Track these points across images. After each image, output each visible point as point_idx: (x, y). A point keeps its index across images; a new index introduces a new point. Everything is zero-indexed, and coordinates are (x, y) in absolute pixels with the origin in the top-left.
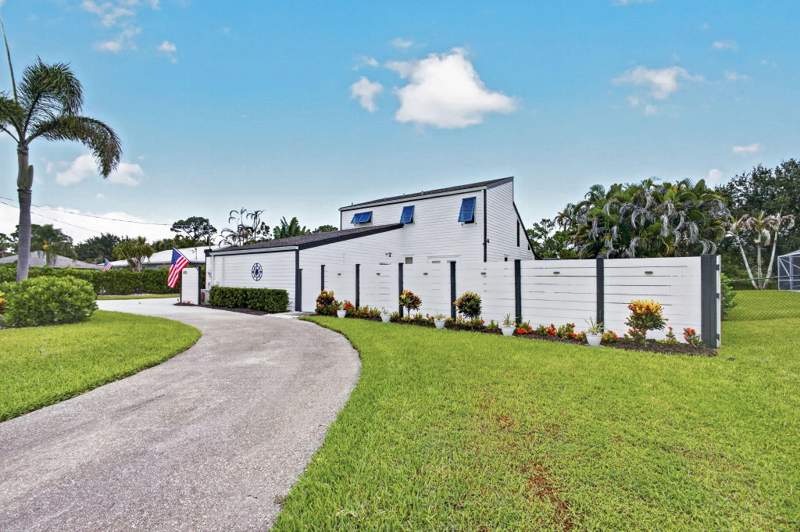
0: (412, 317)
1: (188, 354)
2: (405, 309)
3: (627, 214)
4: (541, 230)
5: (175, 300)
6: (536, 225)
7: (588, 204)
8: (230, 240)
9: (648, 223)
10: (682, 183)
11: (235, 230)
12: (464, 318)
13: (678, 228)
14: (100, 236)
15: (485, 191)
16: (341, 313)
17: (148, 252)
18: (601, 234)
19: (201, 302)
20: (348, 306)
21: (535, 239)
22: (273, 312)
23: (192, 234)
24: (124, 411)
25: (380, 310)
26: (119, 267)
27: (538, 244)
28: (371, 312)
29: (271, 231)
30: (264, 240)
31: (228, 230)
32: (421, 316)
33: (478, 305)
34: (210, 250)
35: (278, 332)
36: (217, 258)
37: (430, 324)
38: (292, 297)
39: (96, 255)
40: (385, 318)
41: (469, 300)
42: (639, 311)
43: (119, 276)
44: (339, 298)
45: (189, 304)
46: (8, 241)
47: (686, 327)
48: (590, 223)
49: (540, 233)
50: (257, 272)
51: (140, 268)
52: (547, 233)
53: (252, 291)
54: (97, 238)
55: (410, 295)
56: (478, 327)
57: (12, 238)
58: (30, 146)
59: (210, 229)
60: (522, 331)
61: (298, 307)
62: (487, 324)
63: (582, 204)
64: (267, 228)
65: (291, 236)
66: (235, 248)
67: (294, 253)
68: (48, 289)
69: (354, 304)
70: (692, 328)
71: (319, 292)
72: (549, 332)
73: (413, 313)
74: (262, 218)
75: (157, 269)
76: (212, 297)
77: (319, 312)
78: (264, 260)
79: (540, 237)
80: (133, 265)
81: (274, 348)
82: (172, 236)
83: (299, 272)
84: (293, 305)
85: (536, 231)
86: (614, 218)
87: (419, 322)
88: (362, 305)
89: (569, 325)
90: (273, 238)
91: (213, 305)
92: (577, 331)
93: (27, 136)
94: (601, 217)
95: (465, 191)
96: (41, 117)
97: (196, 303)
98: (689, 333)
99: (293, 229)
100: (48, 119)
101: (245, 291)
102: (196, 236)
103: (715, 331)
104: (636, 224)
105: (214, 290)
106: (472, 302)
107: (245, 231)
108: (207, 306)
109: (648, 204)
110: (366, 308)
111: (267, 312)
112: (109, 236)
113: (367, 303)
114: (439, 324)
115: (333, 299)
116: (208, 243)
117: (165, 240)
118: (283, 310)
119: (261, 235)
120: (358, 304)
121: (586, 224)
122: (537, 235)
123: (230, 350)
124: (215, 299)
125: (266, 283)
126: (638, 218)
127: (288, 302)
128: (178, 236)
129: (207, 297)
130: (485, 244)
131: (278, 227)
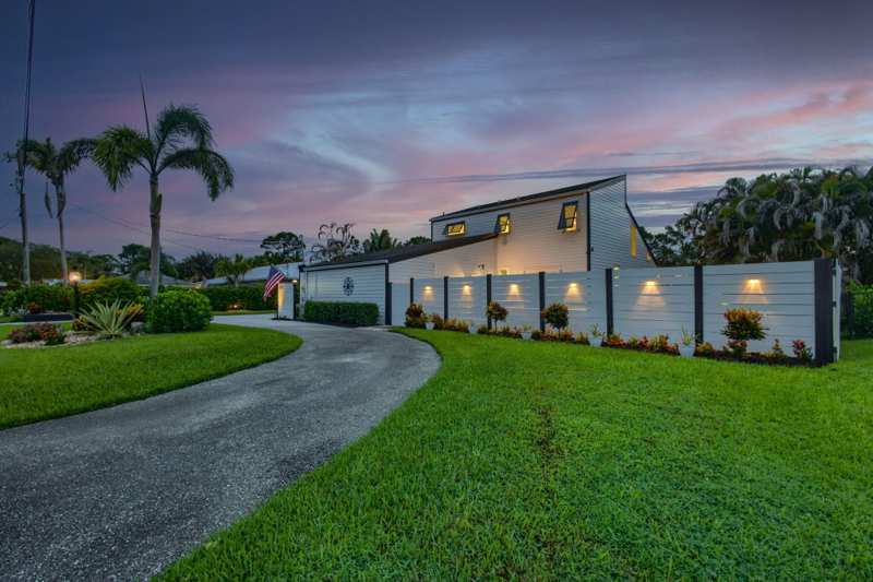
0: (499, 330)
1: (296, 355)
2: (493, 321)
3: (770, 212)
4: (676, 234)
5: (273, 316)
6: (669, 228)
7: (723, 201)
8: (320, 255)
9: (797, 222)
10: (846, 170)
11: (325, 244)
12: (551, 330)
13: (840, 227)
14: (195, 255)
15: (588, 193)
16: (430, 326)
17: (244, 269)
18: (735, 238)
19: (296, 317)
20: (436, 319)
21: (668, 246)
22: (364, 326)
23: (282, 250)
24: (261, 385)
25: (468, 323)
26: (216, 285)
27: (671, 252)
28: (460, 325)
29: (361, 245)
30: (355, 254)
31: (319, 246)
32: (508, 329)
33: (564, 316)
34: (304, 266)
35: (369, 341)
36: (310, 274)
37: (518, 336)
38: (382, 310)
39: (193, 274)
40: (473, 330)
41: (555, 310)
42: (733, 320)
43: (219, 292)
44: (427, 312)
45: (284, 319)
46: (114, 262)
47: (795, 340)
48: (720, 225)
49: (675, 238)
50: (348, 286)
51: (237, 285)
52: (684, 238)
53: (345, 304)
54: (193, 257)
55: (496, 307)
56: (566, 339)
57: (117, 258)
58: (159, 176)
59: (299, 244)
60: (612, 343)
61: (388, 321)
62: (576, 336)
63: (716, 201)
64: (357, 242)
65: (382, 250)
66: (326, 263)
67: (384, 268)
68: (179, 301)
69: (443, 317)
70: (802, 340)
71: (408, 305)
72: (641, 344)
73: (499, 326)
74: (351, 231)
75: (251, 286)
76: (306, 311)
77: (409, 324)
78: (354, 274)
79: (675, 243)
80: (231, 282)
81: (366, 352)
82: (262, 252)
83: (388, 286)
84: (384, 318)
85: (669, 236)
86: (752, 219)
87: (506, 333)
88: (451, 318)
89: (661, 337)
90: (363, 252)
91: (308, 319)
92: (671, 343)
93: (157, 168)
94: (735, 219)
95: (568, 194)
96: (168, 150)
97: (292, 317)
98: (799, 346)
99: (384, 242)
100: (174, 152)
101: (337, 305)
102: (286, 253)
103: (832, 343)
104: (781, 224)
105: (308, 304)
106: (559, 313)
107: (335, 245)
108: (302, 321)
109: (796, 199)
110: (454, 321)
111: (359, 326)
112: (203, 253)
113: (456, 317)
114: (527, 335)
115: (421, 312)
116: (297, 259)
117: (257, 257)
118: (374, 323)
119: (351, 249)
120: (446, 317)
121: (715, 227)
122: (670, 241)
123: (330, 352)
124: (310, 312)
125: (358, 297)
126: (783, 218)
127: (377, 316)
128: (267, 253)
129: (302, 312)
130: (589, 253)
131: (368, 241)
